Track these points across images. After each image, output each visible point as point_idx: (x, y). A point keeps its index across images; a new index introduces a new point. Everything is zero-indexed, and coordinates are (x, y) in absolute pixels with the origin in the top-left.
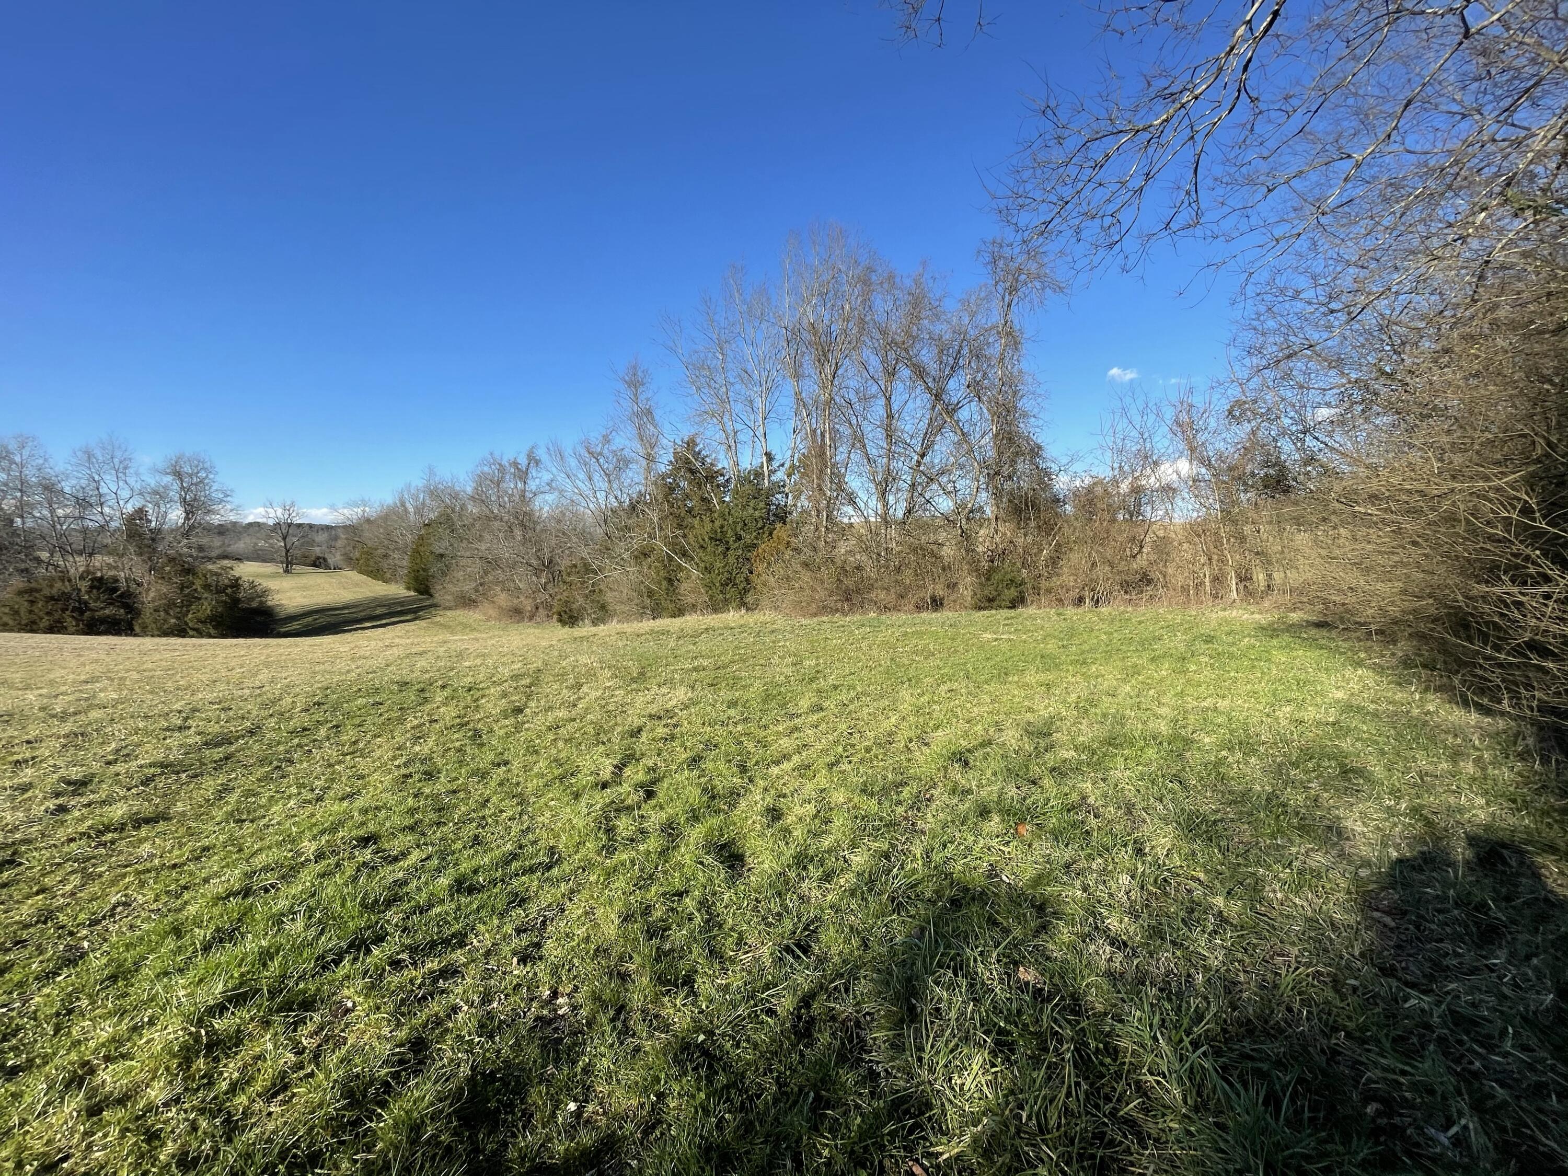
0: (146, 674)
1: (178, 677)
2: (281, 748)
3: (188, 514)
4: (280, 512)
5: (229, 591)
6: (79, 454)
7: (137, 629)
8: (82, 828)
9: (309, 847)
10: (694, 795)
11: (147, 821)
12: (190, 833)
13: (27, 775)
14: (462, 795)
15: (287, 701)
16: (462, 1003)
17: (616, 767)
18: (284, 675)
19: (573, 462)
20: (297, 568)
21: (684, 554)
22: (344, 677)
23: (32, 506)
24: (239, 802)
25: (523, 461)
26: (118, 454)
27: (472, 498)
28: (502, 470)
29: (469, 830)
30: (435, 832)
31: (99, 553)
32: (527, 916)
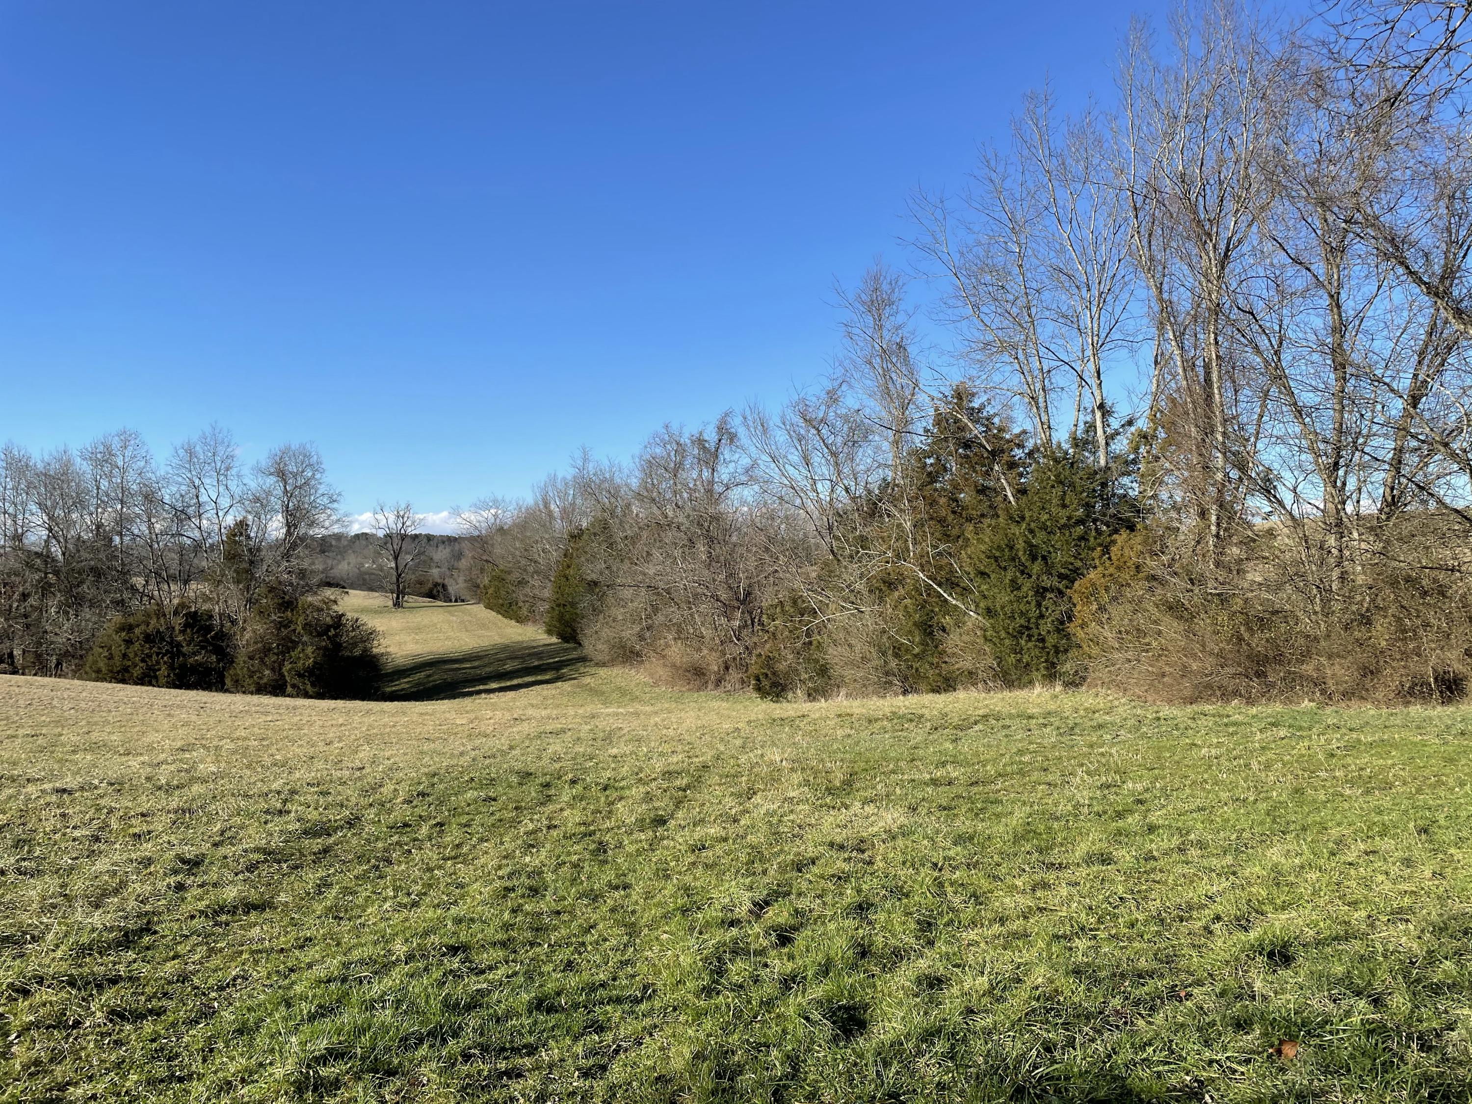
0: (240, 743)
1: (273, 750)
2: (380, 845)
3: (290, 526)
4: (392, 518)
5: (332, 632)
6: (181, 452)
7: (228, 682)
8: (201, 905)
9: (400, 949)
10: (840, 947)
11: (255, 907)
12: (293, 923)
13: (147, 848)
14: (565, 917)
15: (387, 790)
16: (519, 1096)
17: (755, 904)
18: (387, 754)
19: (781, 437)
20: (411, 600)
21: (951, 583)
22: (454, 762)
23: (131, 521)
24: (336, 898)
25: (711, 436)
26: (221, 450)
27: (639, 496)
28: (680, 449)
29: (562, 955)
30: (527, 951)
31: (196, 579)
32: (602, 1042)
